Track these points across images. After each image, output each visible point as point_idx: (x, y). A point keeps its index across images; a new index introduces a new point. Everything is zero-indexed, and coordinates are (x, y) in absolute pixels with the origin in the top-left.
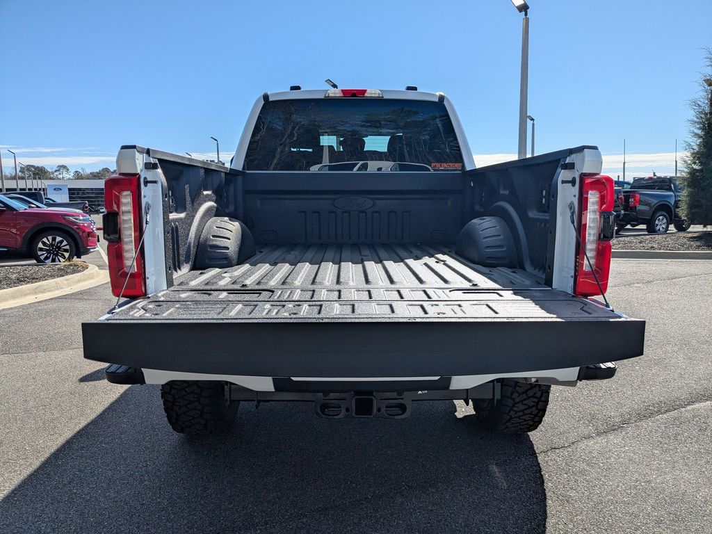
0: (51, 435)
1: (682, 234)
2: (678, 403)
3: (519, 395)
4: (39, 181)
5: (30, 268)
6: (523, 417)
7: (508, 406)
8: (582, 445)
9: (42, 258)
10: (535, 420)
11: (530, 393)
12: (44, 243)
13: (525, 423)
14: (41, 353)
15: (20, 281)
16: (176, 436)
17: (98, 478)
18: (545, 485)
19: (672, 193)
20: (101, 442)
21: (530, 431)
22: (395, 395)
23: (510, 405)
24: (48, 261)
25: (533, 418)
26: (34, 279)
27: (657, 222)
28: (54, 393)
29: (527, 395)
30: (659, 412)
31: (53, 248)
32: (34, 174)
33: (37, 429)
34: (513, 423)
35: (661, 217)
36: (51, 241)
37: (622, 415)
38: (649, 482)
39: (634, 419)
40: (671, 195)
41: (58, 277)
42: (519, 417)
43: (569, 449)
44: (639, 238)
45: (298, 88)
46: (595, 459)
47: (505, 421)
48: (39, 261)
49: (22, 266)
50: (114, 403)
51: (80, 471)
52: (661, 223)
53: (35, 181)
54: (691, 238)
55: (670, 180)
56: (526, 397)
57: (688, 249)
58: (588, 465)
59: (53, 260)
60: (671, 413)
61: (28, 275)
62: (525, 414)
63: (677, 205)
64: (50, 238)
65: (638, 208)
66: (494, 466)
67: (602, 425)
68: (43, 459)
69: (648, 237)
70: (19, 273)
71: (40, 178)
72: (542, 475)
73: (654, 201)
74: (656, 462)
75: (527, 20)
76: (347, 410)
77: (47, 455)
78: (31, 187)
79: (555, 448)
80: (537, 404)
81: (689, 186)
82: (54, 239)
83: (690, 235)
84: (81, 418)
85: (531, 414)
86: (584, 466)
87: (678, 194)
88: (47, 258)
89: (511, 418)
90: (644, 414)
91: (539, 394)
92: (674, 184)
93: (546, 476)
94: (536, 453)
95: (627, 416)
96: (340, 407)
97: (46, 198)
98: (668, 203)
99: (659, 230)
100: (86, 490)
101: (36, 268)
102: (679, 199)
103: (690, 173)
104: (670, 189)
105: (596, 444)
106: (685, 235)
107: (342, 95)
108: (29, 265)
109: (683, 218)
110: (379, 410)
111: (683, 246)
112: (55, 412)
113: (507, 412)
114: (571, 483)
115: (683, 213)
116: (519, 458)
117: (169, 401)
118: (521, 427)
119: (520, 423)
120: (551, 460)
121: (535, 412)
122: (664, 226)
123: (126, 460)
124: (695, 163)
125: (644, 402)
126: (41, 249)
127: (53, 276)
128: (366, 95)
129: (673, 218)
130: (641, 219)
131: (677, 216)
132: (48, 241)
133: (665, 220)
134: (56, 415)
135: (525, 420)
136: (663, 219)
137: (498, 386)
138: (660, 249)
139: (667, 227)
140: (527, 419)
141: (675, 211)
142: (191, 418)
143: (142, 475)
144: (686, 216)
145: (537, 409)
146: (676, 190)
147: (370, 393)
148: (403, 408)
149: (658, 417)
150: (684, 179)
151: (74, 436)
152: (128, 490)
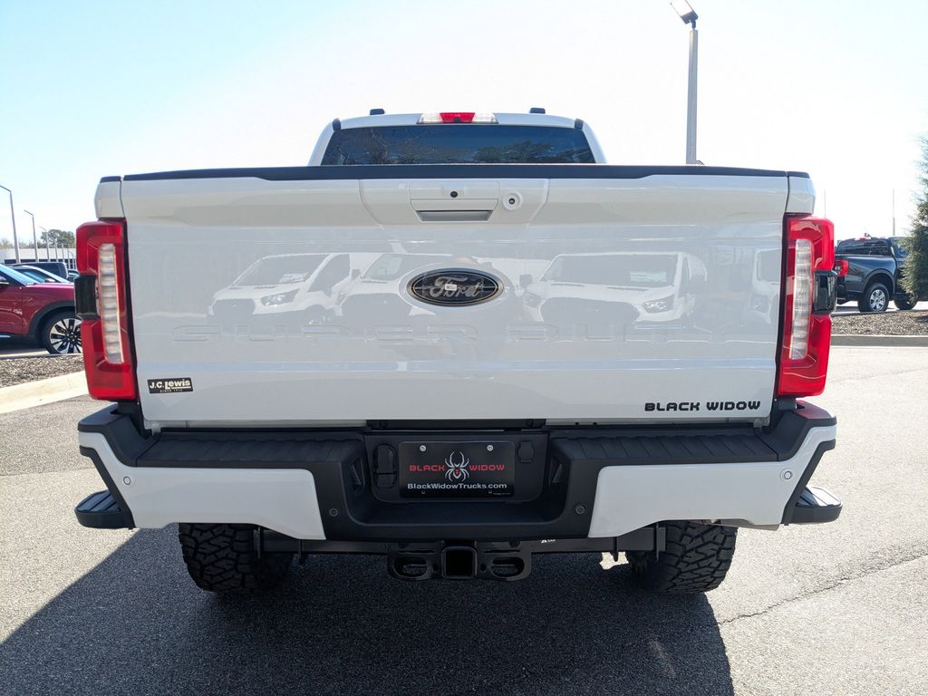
0: (30, 592)
1: (906, 313)
2: (917, 548)
3: (692, 540)
4: (65, 250)
5: (39, 360)
6: (698, 571)
7: (676, 556)
8: (782, 611)
9: (56, 347)
10: (715, 575)
11: (708, 537)
12: (59, 328)
13: (701, 579)
14: (36, 475)
15: (21, 378)
16: (203, 595)
17: (86, 657)
18: (732, 672)
19: (892, 259)
20: (98, 604)
21: (708, 589)
22: (506, 545)
23: (679, 554)
24: (64, 352)
25: (713, 572)
26: (40, 375)
27: (872, 298)
28: (44, 530)
29: (703, 540)
30: (892, 562)
31: (70, 335)
32: (59, 241)
33: (13, 583)
34: (683, 580)
35: (877, 291)
36: (67, 324)
37: (839, 566)
38: (884, 668)
39: (857, 572)
40: (891, 262)
41: (73, 371)
42: (691, 571)
43: (766, 618)
44: (850, 318)
45: (381, 112)
46: (803, 632)
47: (671, 577)
48: (52, 351)
49: (29, 357)
50: (123, 546)
51: (63, 646)
52: (877, 298)
53: (59, 250)
54: (919, 318)
55: (889, 242)
56: (701, 543)
57: (916, 332)
58: (793, 641)
59: (71, 351)
60: (910, 563)
61: (34, 370)
62: (700, 568)
63: (899, 274)
64: (67, 321)
65: (846, 279)
66: (656, 643)
67: (812, 580)
68: (14, 628)
69: (861, 317)
70: (23, 366)
71: (66, 247)
72: (726, 657)
73: (868, 270)
74: (892, 638)
75: (695, 34)
76: (436, 567)
77: (21, 622)
78: (55, 258)
79: (744, 616)
80: (718, 552)
81: (915, 249)
82: (72, 323)
83: (918, 315)
84: (76, 568)
85: (709, 566)
86: (787, 643)
87: (900, 259)
88: (62, 347)
89: (680, 573)
90: (872, 565)
91: (720, 539)
92: (895, 247)
93: (732, 660)
94: (716, 624)
95: (846, 568)
96: (425, 563)
97: (69, 271)
98: (885, 272)
99: (875, 307)
100: (68, 675)
101: (47, 361)
102: (902, 266)
103: (916, 232)
104: (889, 254)
105: (804, 610)
106: (911, 314)
107: (441, 120)
108: (38, 357)
109: (908, 291)
110: (483, 567)
111: (909, 329)
112: (41, 558)
113: (674, 563)
114: (770, 670)
115: (907, 285)
116: (692, 630)
117: (189, 547)
118: (694, 585)
119: (692, 579)
120: (739, 634)
121: (715, 564)
122: (882, 303)
123: (128, 630)
124: (923, 218)
125: (870, 547)
126: (55, 336)
127: (66, 371)
128: (474, 120)
129: (894, 292)
130: (850, 293)
131: (899, 289)
132: (64, 325)
133: (883, 295)
134: (42, 563)
135: (701, 576)
136: (880, 294)
137: (661, 531)
138: (878, 333)
139: (887, 304)
140: (703, 574)
141: (896, 282)
142: (220, 571)
143: (149, 654)
144: (912, 289)
145: (717, 560)
146: (899, 254)
147: (469, 543)
148: (519, 564)
149: (891, 569)
150: (908, 240)
151: (63, 594)
152: (126, 676)
